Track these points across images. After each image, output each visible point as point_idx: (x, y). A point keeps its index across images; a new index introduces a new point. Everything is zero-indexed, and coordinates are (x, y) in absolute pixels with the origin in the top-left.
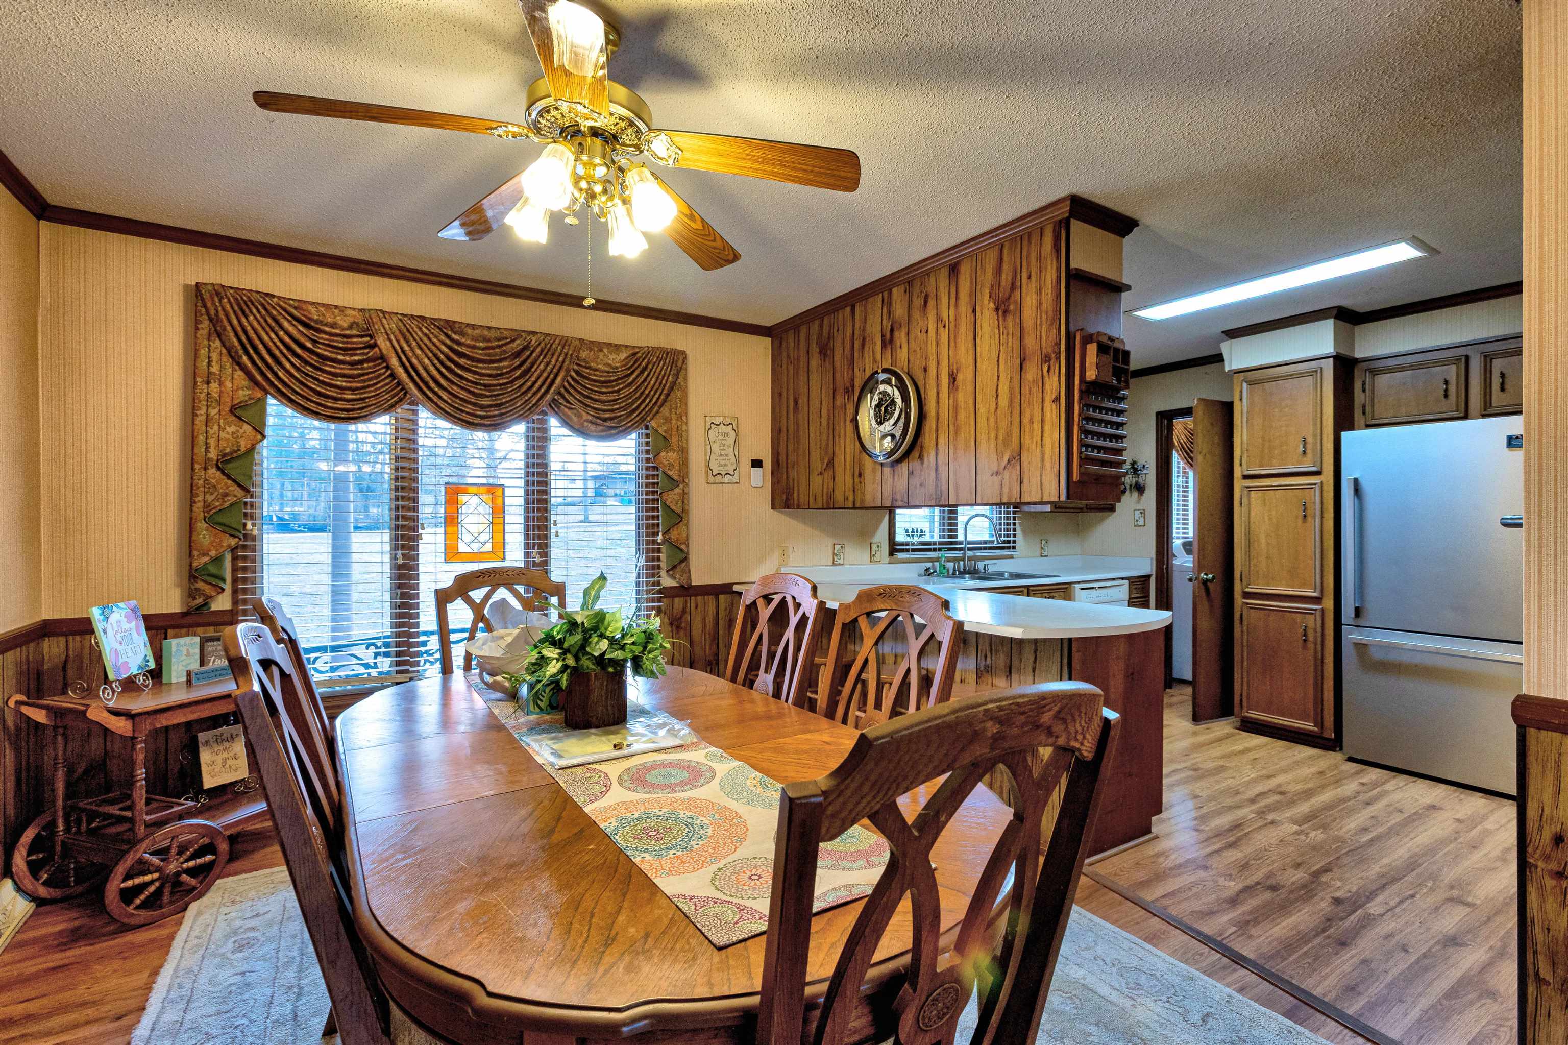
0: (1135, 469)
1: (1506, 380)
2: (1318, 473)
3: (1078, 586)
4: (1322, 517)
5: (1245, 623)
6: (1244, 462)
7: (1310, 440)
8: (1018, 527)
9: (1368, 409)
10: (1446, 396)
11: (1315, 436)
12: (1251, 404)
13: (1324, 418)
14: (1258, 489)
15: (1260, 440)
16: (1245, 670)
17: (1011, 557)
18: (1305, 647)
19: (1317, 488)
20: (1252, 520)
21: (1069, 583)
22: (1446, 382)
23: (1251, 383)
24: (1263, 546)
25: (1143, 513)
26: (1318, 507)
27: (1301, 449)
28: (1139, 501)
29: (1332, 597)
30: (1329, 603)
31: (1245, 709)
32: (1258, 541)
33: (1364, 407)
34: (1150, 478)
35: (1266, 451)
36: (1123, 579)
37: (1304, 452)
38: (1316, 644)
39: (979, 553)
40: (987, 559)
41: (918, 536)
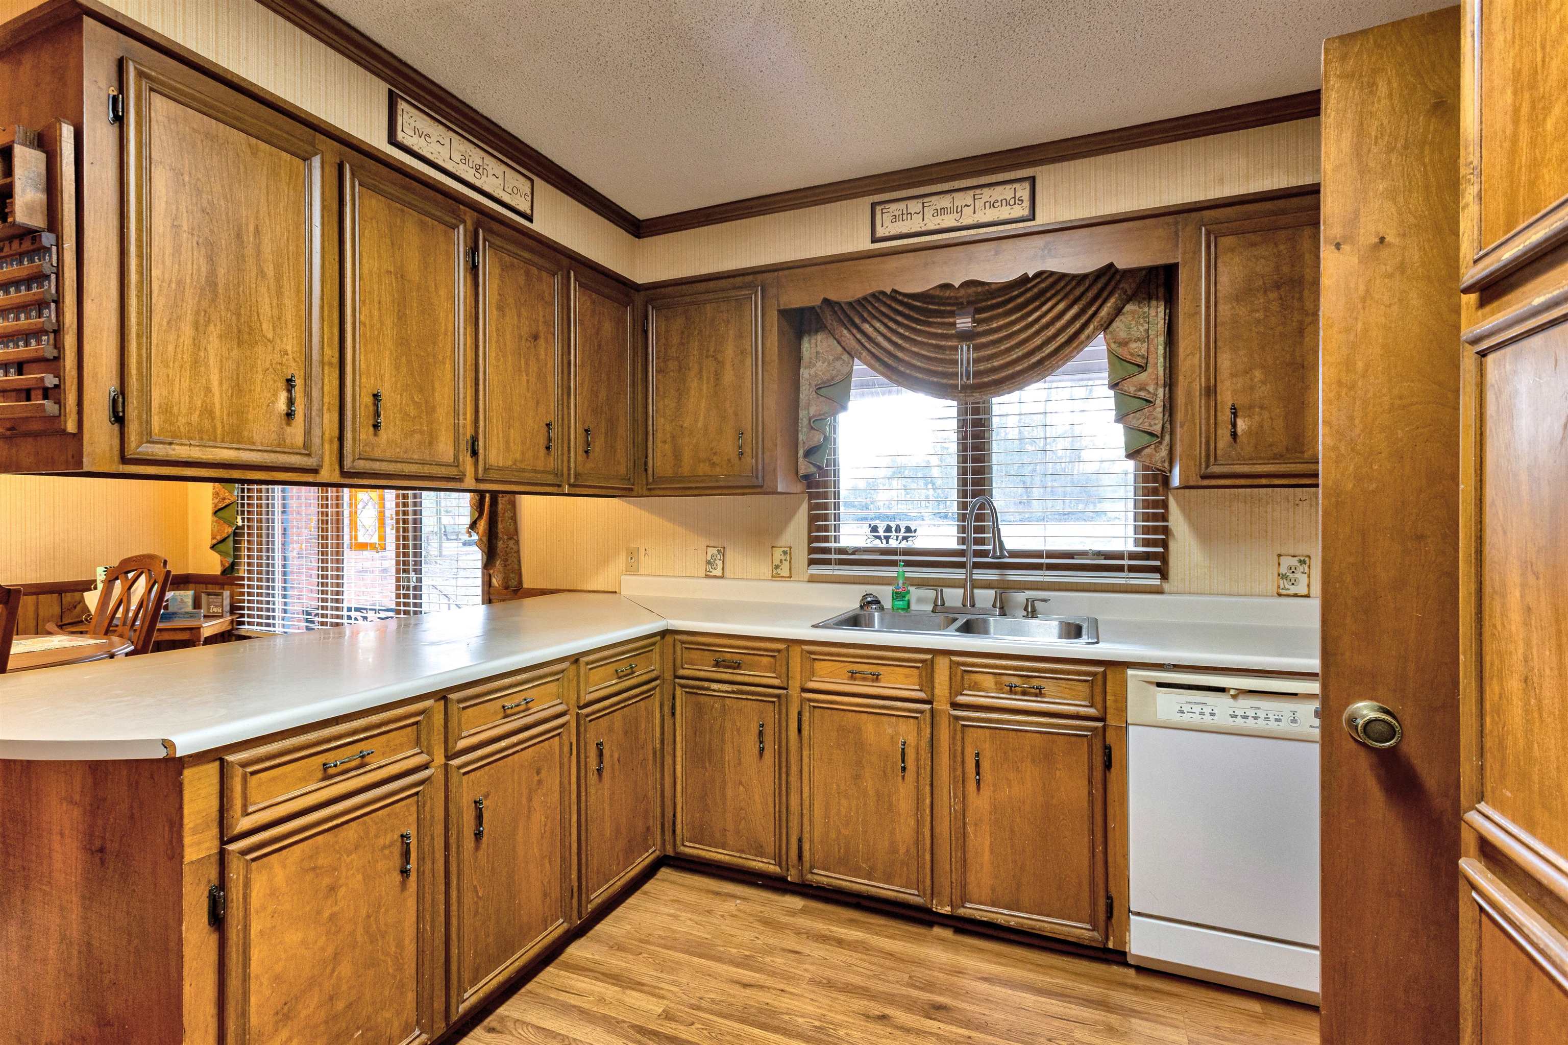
39: (1015, 576)
40: (1055, 590)
41: (900, 538)
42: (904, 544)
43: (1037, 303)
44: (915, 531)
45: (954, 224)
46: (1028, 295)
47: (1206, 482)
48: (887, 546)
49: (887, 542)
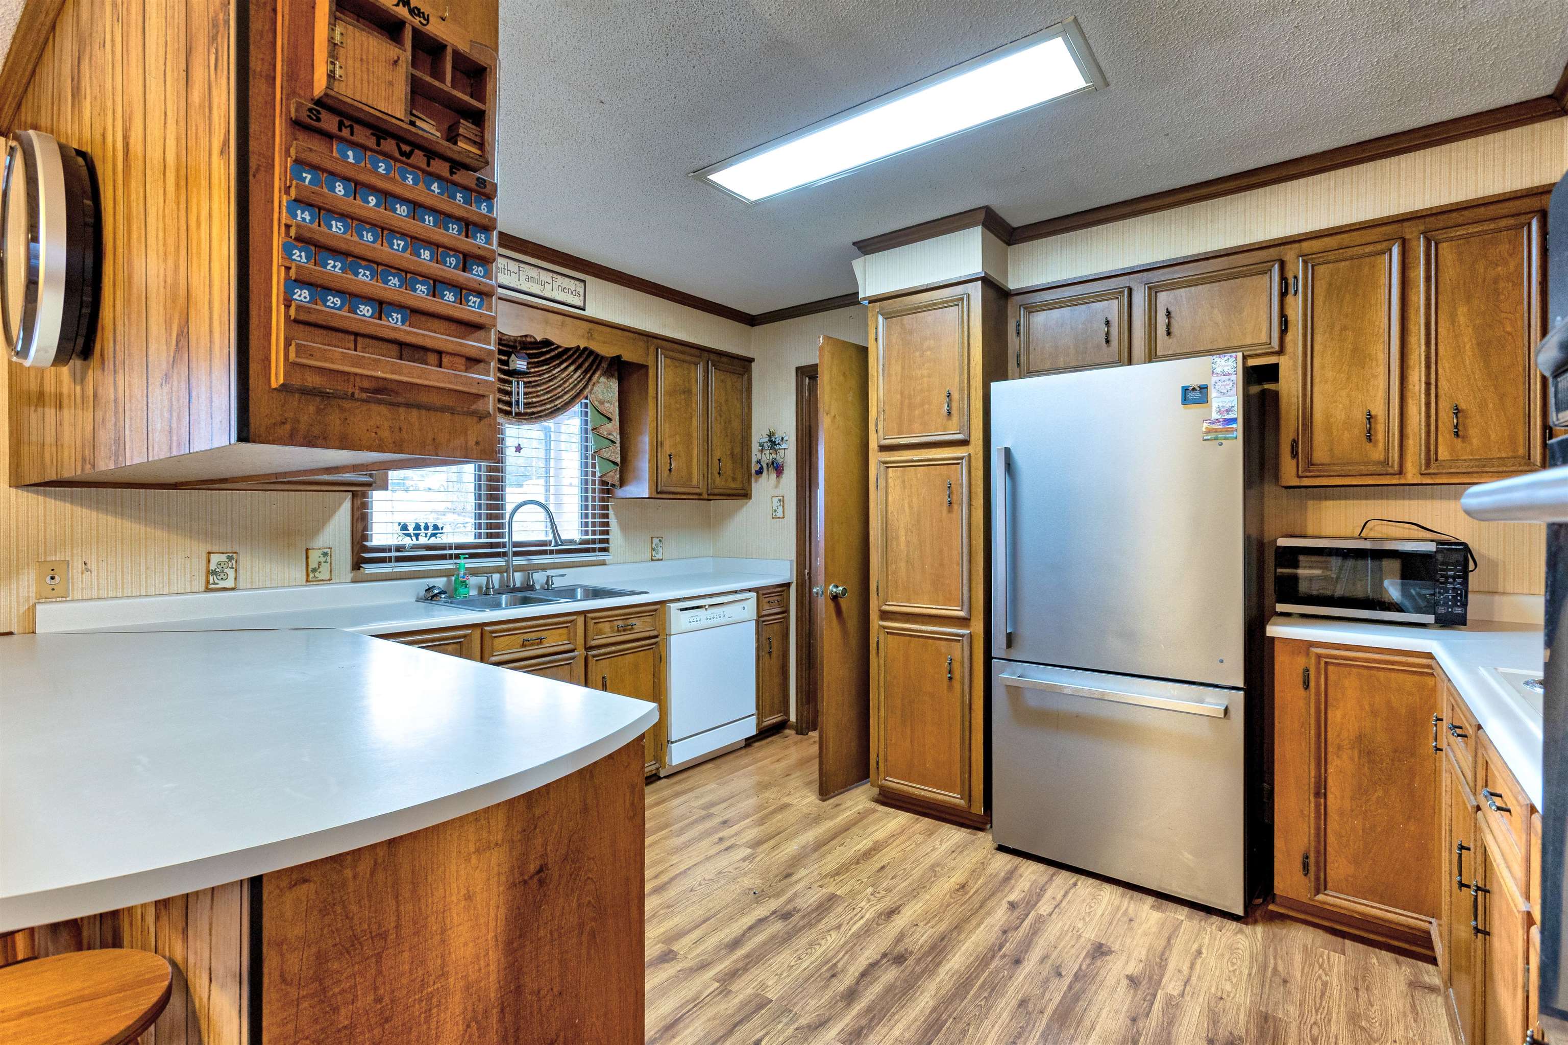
0: (773, 443)
1: (1172, 320)
2: (965, 443)
3: (674, 606)
4: (970, 505)
5: (882, 654)
6: (880, 426)
7: (956, 396)
8: (613, 520)
9: (1023, 359)
10: (1108, 341)
11: (961, 390)
12: (888, 346)
13: (972, 364)
14: (898, 465)
15: (899, 396)
16: (882, 720)
17: (603, 563)
18: (950, 688)
19: (965, 462)
20: (890, 509)
21: (662, 603)
22: (1108, 323)
23: (888, 316)
24: (903, 546)
25: (782, 501)
26: (965, 490)
27: (946, 407)
28: (777, 486)
29: (981, 616)
30: (978, 626)
31: (882, 776)
32: (897, 538)
33: (1018, 356)
34: (789, 454)
35: (906, 411)
36: (750, 590)
37: (949, 413)
38: (963, 684)
39: (538, 560)
40: (554, 568)
41: (429, 535)
42: (433, 541)
43: (558, 362)
44: (442, 528)
45: (538, 292)
46: (553, 354)
47: (659, 496)
48: (418, 542)
49: (417, 539)
